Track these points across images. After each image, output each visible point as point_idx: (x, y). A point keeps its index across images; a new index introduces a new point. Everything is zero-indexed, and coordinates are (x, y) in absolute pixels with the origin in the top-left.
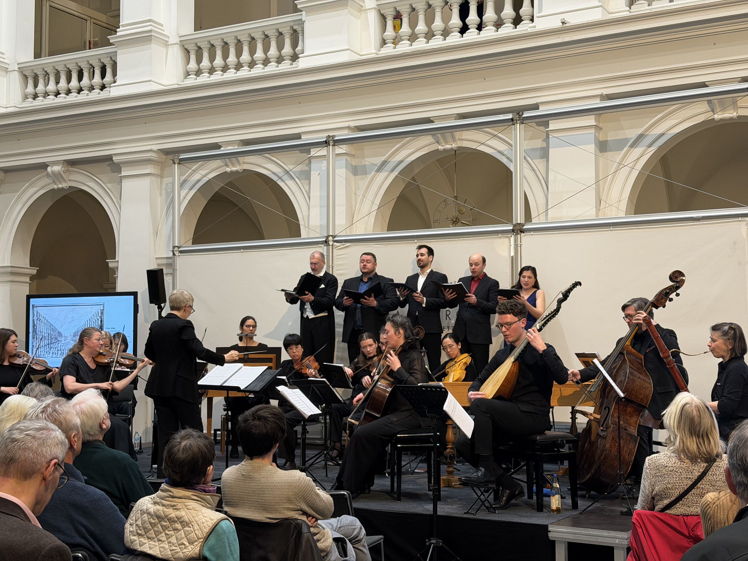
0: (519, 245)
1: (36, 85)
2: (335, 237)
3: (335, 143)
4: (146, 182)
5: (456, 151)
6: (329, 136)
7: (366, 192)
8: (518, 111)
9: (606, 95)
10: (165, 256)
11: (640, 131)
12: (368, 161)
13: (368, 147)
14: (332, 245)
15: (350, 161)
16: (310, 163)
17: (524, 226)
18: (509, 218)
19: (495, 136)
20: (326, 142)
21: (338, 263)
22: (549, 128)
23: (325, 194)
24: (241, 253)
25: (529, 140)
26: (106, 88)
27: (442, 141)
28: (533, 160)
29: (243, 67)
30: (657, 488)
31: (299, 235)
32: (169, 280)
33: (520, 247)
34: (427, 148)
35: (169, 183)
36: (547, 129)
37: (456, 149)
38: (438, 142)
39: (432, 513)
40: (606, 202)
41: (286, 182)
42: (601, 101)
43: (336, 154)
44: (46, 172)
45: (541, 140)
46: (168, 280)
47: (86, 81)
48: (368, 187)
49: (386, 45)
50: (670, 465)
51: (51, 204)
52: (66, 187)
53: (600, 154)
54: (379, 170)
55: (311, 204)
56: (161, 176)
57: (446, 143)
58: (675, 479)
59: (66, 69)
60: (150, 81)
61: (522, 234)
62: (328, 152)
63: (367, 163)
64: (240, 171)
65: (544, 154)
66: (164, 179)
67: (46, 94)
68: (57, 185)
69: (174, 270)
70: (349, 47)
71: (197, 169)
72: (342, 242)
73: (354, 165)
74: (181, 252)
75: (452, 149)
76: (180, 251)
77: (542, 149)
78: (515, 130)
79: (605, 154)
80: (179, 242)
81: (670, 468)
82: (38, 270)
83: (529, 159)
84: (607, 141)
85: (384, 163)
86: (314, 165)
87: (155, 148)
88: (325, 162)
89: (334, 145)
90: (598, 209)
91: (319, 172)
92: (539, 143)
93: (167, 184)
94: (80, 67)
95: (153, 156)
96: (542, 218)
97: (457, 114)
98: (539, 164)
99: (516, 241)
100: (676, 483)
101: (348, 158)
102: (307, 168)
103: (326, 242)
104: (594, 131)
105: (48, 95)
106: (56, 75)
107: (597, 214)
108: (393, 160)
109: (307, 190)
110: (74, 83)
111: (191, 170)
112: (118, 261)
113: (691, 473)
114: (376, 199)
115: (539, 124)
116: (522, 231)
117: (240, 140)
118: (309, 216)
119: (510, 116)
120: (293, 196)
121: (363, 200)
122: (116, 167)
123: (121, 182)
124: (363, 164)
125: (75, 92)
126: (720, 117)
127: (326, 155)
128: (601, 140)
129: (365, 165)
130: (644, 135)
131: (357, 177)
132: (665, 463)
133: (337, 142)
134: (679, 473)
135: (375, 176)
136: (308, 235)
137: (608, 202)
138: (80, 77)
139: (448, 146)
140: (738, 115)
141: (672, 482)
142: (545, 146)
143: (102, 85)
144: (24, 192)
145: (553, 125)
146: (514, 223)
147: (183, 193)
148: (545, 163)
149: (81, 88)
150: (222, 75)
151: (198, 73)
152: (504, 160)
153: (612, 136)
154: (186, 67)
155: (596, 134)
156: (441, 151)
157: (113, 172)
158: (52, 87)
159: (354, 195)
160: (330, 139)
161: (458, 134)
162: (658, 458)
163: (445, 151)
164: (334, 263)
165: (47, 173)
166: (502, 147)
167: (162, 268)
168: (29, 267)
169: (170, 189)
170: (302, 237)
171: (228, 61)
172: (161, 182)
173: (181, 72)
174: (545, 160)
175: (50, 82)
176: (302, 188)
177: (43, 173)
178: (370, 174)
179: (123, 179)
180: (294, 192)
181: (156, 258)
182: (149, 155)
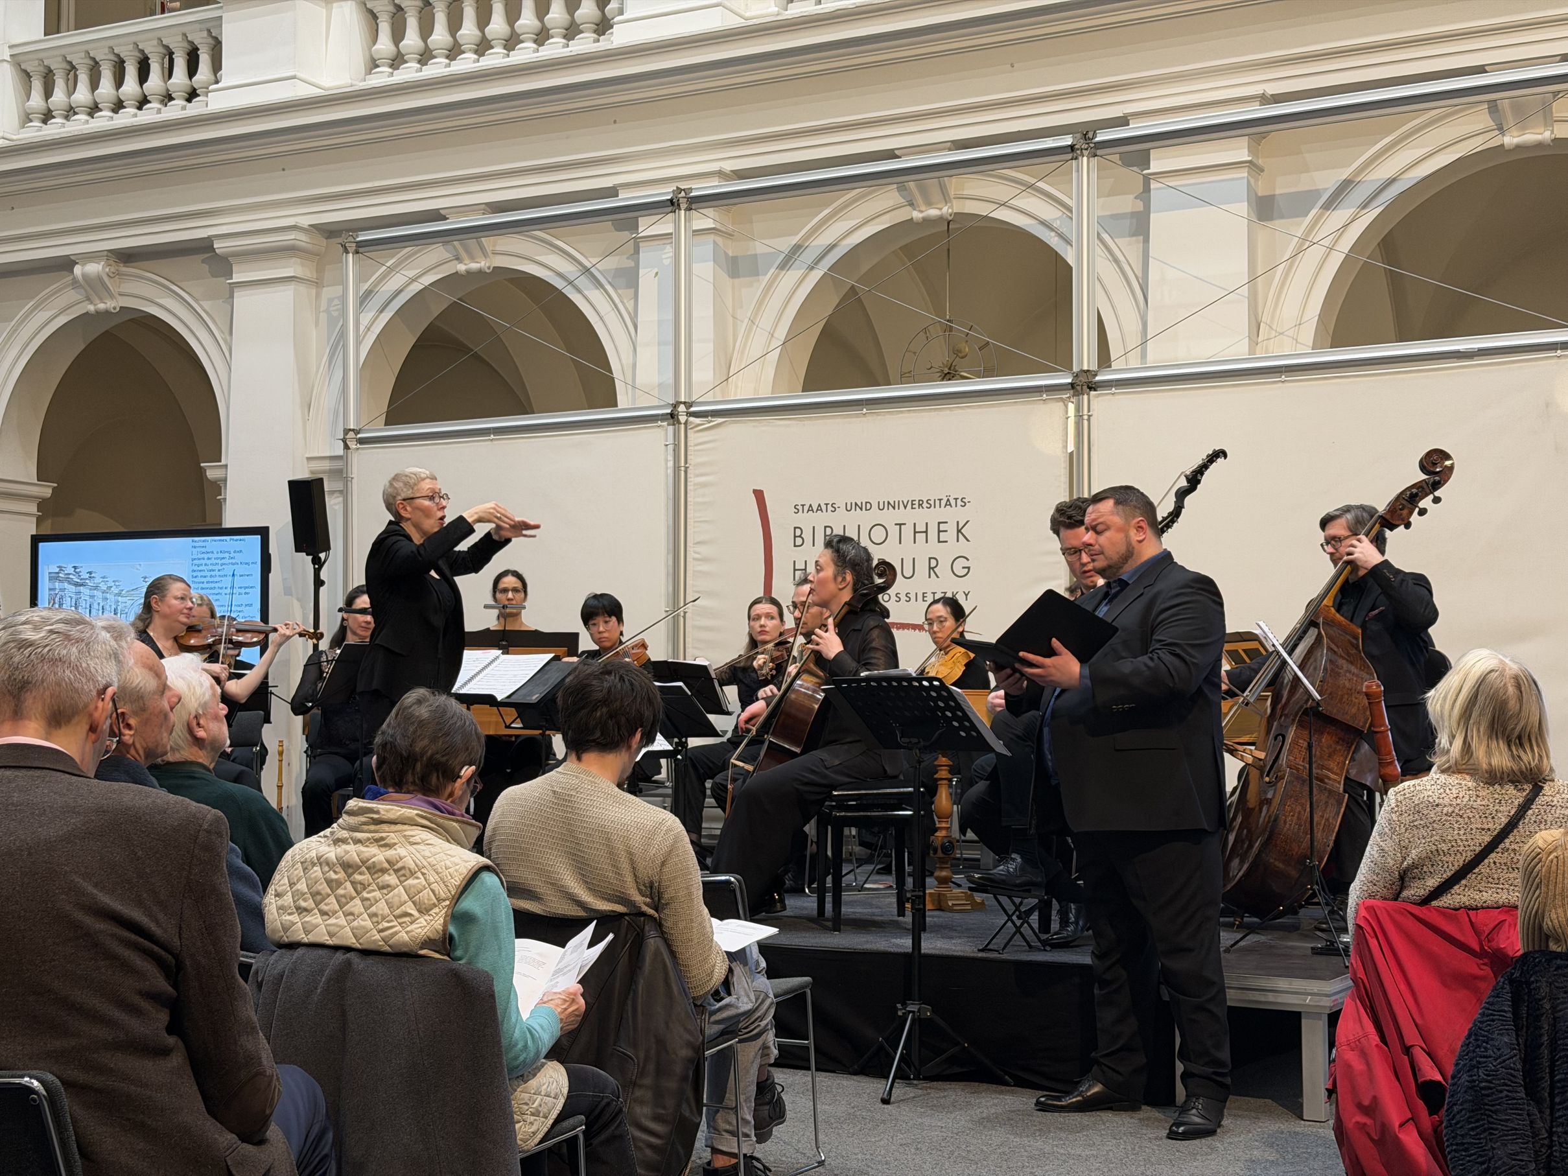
0: (1086, 417)
1: (48, 93)
2: (691, 406)
3: (691, 203)
4: (285, 296)
5: (949, 222)
6: (679, 190)
7: (756, 314)
8: (1086, 132)
9: (1272, 95)
10: (328, 454)
11: (1345, 174)
13: (761, 215)
15: (721, 245)
16: (637, 251)
17: (1096, 375)
18: (1065, 362)
19: (1031, 186)
20: (671, 201)
21: (700, 460)
22: (1149, 169)
23: (670, 316)
24: (489, 443)
25: (1109, 195)
26: (198, 95)
27: (919, 200)
28: (1116, 240)
29: (492, 47)
30: (1414, 853)
31: (612, 402)
32: (335, 504)
33: (1089, 420)
34: (886, 217)
35: (333, 299)
36: (1145, 172)
37: (950, 218)
38: (911, 204)
39: (910, 950)
40: (1270, 327)
41: (586, 293)
43: (694, 231)
44: (71, 277)
45: (1132, 197)
46: (333, 505)
47: (155, 81)
48: (761, 302)
50: (1447, 801)
51: (83, 347)
52: (115, 308)
53: (1259, 225)
54: (785, 265)
55: (641, 337)
56: (318, 284)
57: (929, 204)
58: (1456, 832)
59: (112, 57)
60: (294, 77)
61: (1092, 393)
62: (677, 224)
63: (759, 251)
64: (487, 271)
65: (1140, 226)
66: (325, 289)
67: (70, 112)
68: (95, 305)
69: (348, 482)
71: (395, 265)
72: (706, 416)
73: (731, 255)
74: (362, 441)
75: (941, 218)
76: (360, 438)
77: (1134, 214)
78: (1079, 170)
79: (1270, 223)
80: (358, 420)
81: (1446, 809)
82: (54, 489)
83: (1105, 236)
84: (1274, 195)
85: (797, 249)
86: (646, 254)
87: (305, 221)
88: (669, 251)
89: (689, 209)
90: (1253, 338)
91: (656, 270)
92: (1127, 203)
93: (330, 301)
94: (142, 51)
95: (301, 239)
96: (1134, 362)
97: (952, 142)
98: (1128, 248)
99: (1078, 409)
100: (1459, 841)
101: (719, 240)
102: (632, 264)
103: (673, 416)
104: (1246, 175)
105: (75, 113)
106: (91, 70)
107: (1252, 350)
108: (812, 244)
109: (631, 309)
110: (131, 85)
111: (384, 268)
112: (226, 466)
113: (1493, 818)
114: (778, 330)
115: (1127, 159)
116: (1092, 387)
117: (486, 204)
118: (634, 366)
119: (1067, 141)
120: (601, 322)
121: (751, 329)
122: (221, 265)
123: (232, 296)
124: (749, 253)
125: (131, 106)
126: (1516, 141)
127: (671, 234)
128: (1260, 194)
129: (756, 255)
130: (1353, 182)
131: (737, 281)
132: (1435, 798)
133: (696, 202)
134: (1466, 819)
135: (777, 277)
136: (634, 400)
137: (1274, 328)
138: (143, 75)
139: (933, 212)
140: (1553, 136)
141: (1449, 837)
142: (1142, 209)
143: (189, 90)
144: (23, 321)
145: (1160, 161)
146: (1075, 369)
147: (365, 319)
148: (1142, 244)
149: (145, 96)
150: (449, 65)
151: (397, 61)
152: (1053, 241)
153: (1283, 186)
154: (370, 49)
155: (1252, 181)
156: (918, 223)
157: (214, 276)
158: (82, 95)
159: (731, 319)
160: (680, 196)
161: (955, 183)
162: (1418, 788)
163: (927, 221)
164: (689, 461)
165: (74, 278)
166: (1049, 212)
167: (320, 476)
168: (36, 482)
169: (337, 310)
170: (619, 407)
171: (461, 35)
172: (318, 296)
173: (359, 61)
174: (1141, 238)
175: (79, 84)
176: (620, 306)
177: (65, 280)
178: (766, 274)
179: (235, 290)
180: (602, 314)
181: (309, 459)
182: (293, 237)
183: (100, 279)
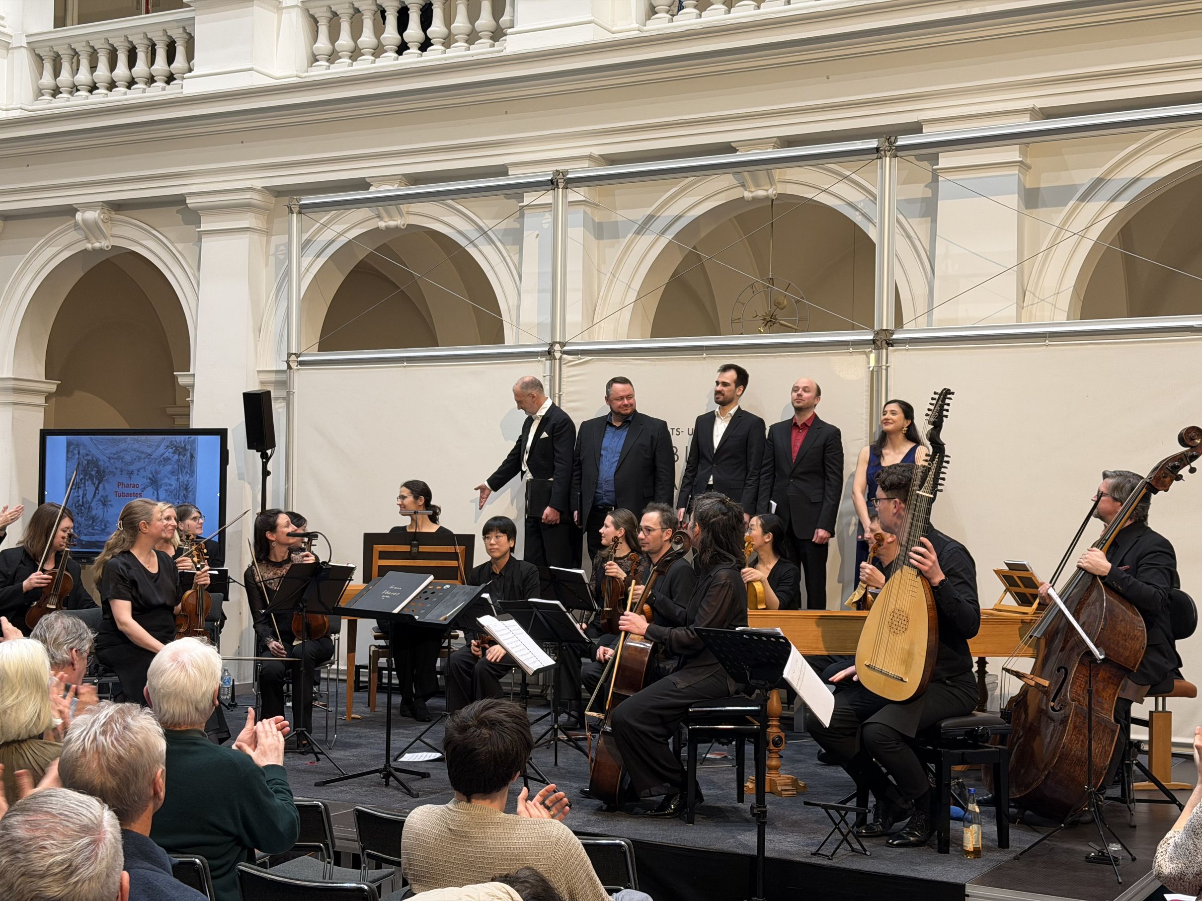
0: (884, 367)
1: (57, 73)
2: (565, 346)
3: (567, 183)
4: (242, 242)
5: (773, 201)
6: (558, 172)
7: (617, 269)
8: (889, 134)
9: (1040, 109)
10: (274, 369)
11: (1098, 173)
12: (622, 215)
13: (622, 192)
14: (560, 359)
15: (589, 213)
16: (522, 216)
17: (893, 334)
18: (868, 322)
19: (846, 177)
20: (551, 181)
21: (571, 389)
22: (938, 165)
23: (549, 270)
24: (403, 369)
25: (903, 184)
26: (175, 79)
27: (750, 183)
28: (909, 220)
29: (409, 49)
31: (499, 338)
33: (887, 370)
34: (725, 193)
35: (280, 245)
36: (934, 167)
37: (774, 198)
38: (743, 185)
40: (1034, 294)
41: (481, 247)
42: (1032, 119)
43: (569, 202)
44: (74, 221)
45: (922, 185)
46: (278, 409)
47: (141, 67)
48: (620, 261)
49: (656, 16)
51: (83, 274)
52: (107, 247)
53: (1027, 212)
55: (525, 286)
56: (268, 233)
57: (758, 186)
59: (107, 46)
60: (251, 69)
61: (890, 348)
62: (556, 198)
63: (620, 219)
64: (403, 228)
65: (929, 209)
66: (273, 237)
67: (74, 89)
68: (92, 244)
69: (290, 394)
70: (593, 18)
71: (330, 221)
72: (576, 355)
73: (597, 221)
74: (301, 363)
75: (767, 198)
76: (300, 361)
77: (924, 200)
78: (883, 167)
79: (1034, 210)
80: (299, 346)
82: (58, 385)
83: (901, 218)
84: (1039, 188)
85: (650, 219)
86: (529, 219)
87: (259, 184)
88: (548, 218)
89: (565, 188)
90: (1020, 307)
91: (537, 232)
92: (919, 191)
93: (277, 247)
94: (131, 43)
95: (255, 198)
96: (922, 322)
97: (778, 137)
98: (919, 227)
99: (878, 360)
101: (588, 210)
102: (518, 226)
103: (550, 353)
104: (1017, 172)
105: (78, 90)
106: (90, 56)
107: (1019, 317)
108: (663, 215)
109: (517, 262)
110: (122, 70)
111: (319, 224)
112: (194, 375)
114: (634, 283)
115: (920, 158)
116: (890, 343)
117: (403, 175)
118: (519, 307)
119: (873, 144)
120: (492, 271)
121: (612, 281)
122: (193, 216)
123: (200, 240)
124: (613, 220)
125: (122, 86)
127: (551, 204)
128: (1027, 187)
129: (617, 222)
130: (1104, 180)
131: (603, 242)
133: (571, 183)
135: (633, 241)
136: (518, 340)
137: (1037, 295)
138: (132, 62)
139: (761, 193)
142: (930, 195)
143: (168, 74)
144: (36, 254)
145: (946, 160)
146: (876, 328)
147: (305, 262)
148: (929, 225)
149: (133, 78)
150: (374, 62)
151: (333, 57)
152: (857, 219)
153: (1047, 181)
154: (312, 47)
155: (1021, 176)
156: (748, 201)
157: (187, 223)
158: (83, 76)
159: (596, 272)
160: (558, 177)
163: (755, 200)
164: (562, 390)
165: (76, 222)
166: (855, 196)
167: (269, 389)
168: (44, 380)
169: (283, 254)
170: (506, 344)
171: (384, 38)
172: (268, 242)
173: (302, 56)
174: (929, 219)
175: (81, 67)
176: (508, 259)
177: (68, 223)
178: (625, 237)
179: (203, 236)
180: (493, 264)
181: (259, 372)
182: (248, 196)
183: (96, 223)
